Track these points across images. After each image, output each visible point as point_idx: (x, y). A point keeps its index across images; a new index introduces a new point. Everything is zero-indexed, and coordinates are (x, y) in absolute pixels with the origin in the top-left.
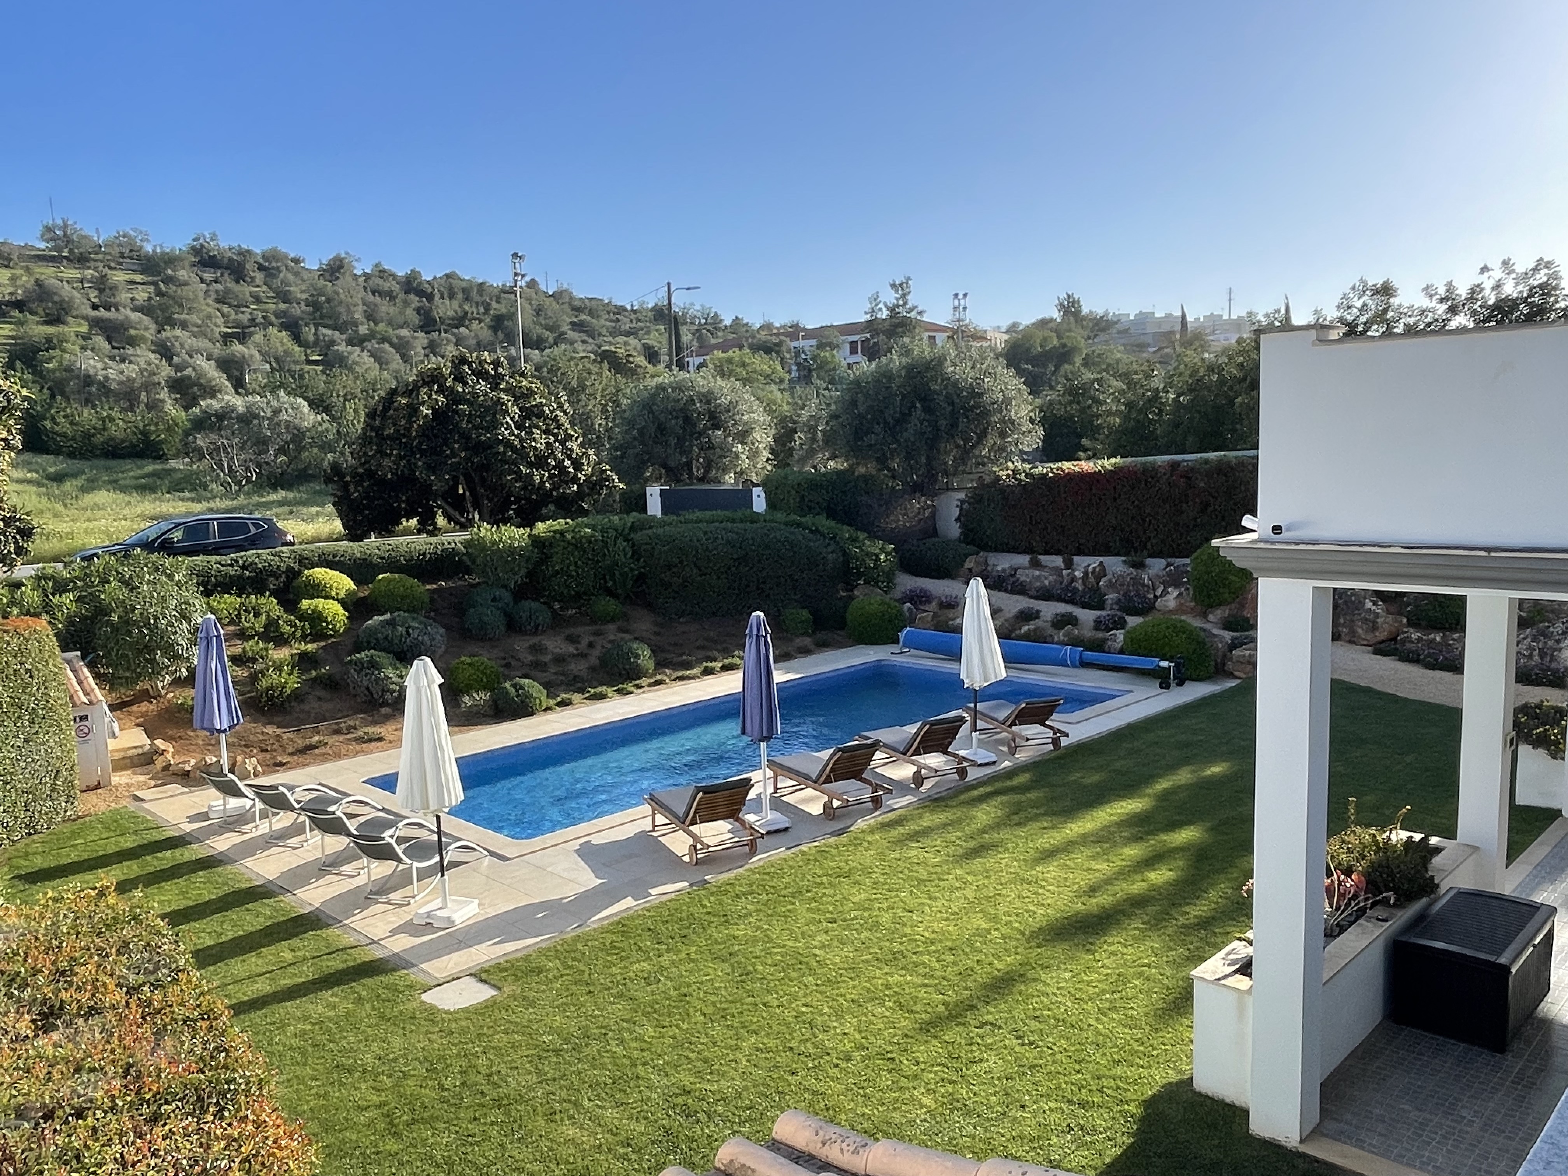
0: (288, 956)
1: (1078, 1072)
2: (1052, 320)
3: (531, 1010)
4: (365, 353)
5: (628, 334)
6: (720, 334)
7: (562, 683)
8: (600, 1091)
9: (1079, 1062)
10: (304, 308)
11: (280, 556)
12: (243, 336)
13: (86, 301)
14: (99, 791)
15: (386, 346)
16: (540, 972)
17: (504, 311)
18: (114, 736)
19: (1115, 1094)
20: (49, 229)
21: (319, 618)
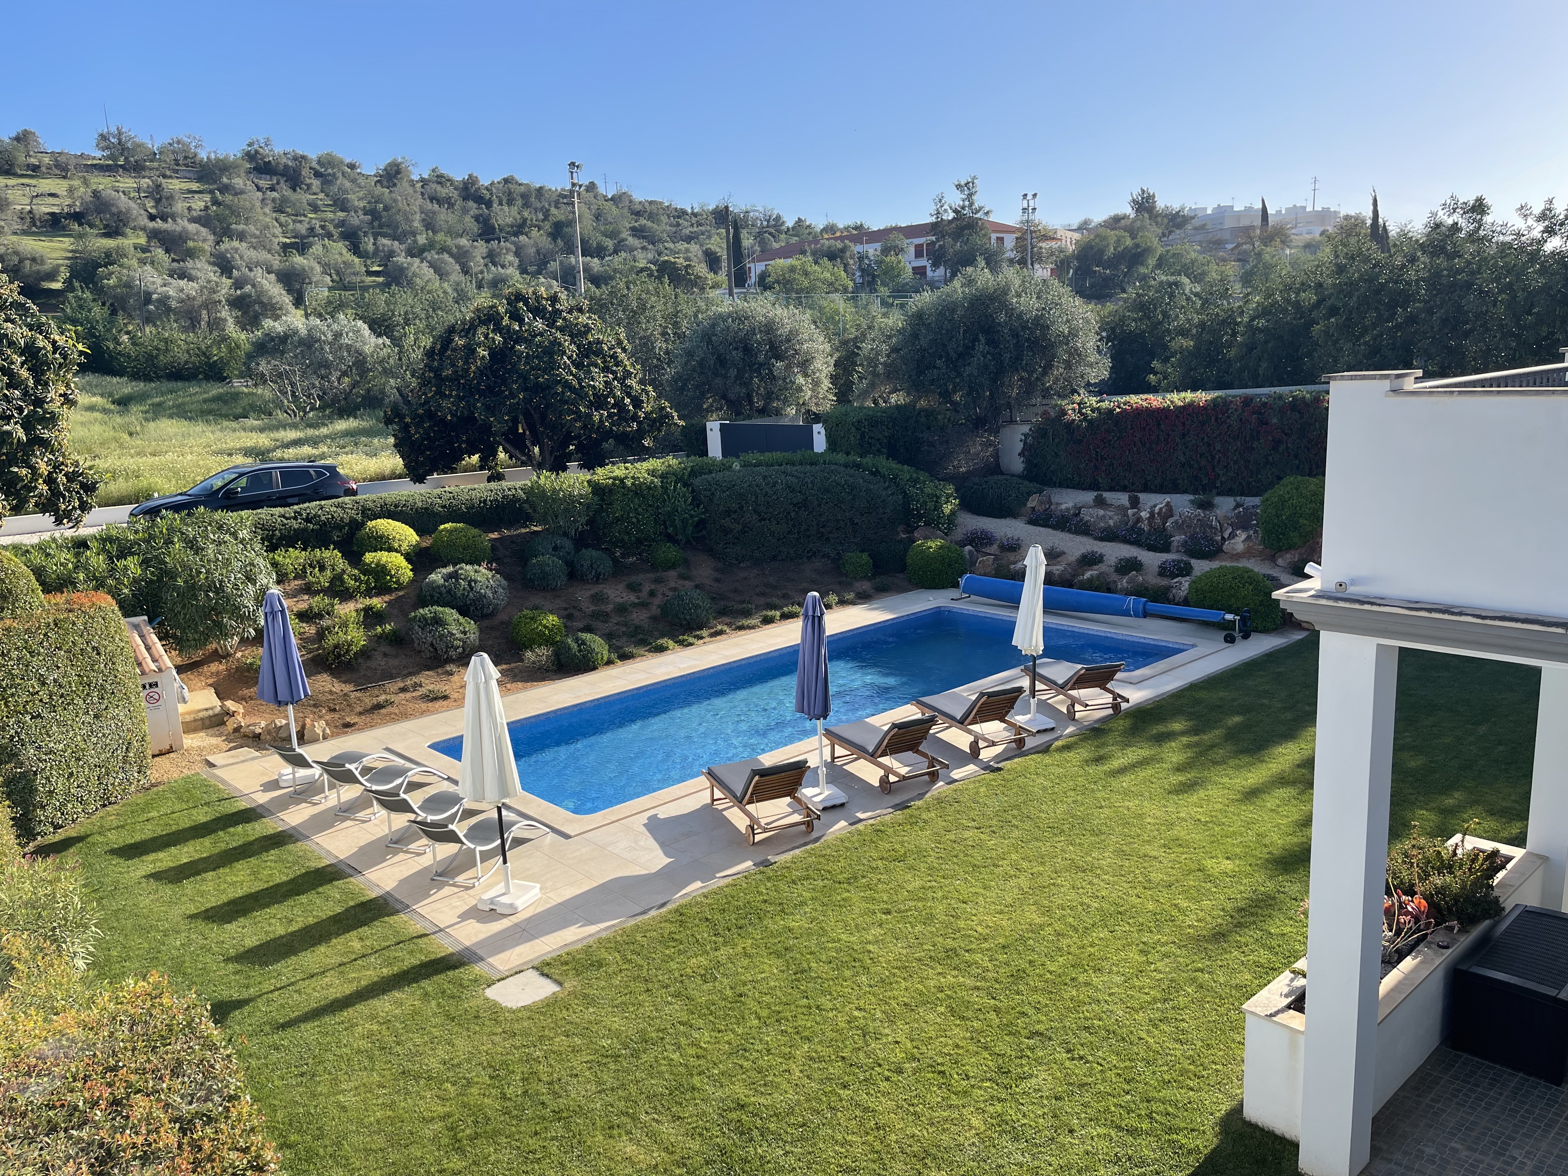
0: (357, 945)
1: (1128, 1093)
2: (1125, 217)
3: (591, 1010)
4: (425, 264)
5: (688, 239)
6: (783, 236)
7: (624, 633)
8: (658, 1104)
9: (1128, 1082)
10: (362, 217)
11: (343, 508)
12: (302, 247)
13: (143, 212)
14: (172, 755)
15: (446, 256)
16: (601, 966)
17: (562, 218)
18: (184, 701)
19: (1163, 1120)
20: (103, 137)
21: (382, 572)
